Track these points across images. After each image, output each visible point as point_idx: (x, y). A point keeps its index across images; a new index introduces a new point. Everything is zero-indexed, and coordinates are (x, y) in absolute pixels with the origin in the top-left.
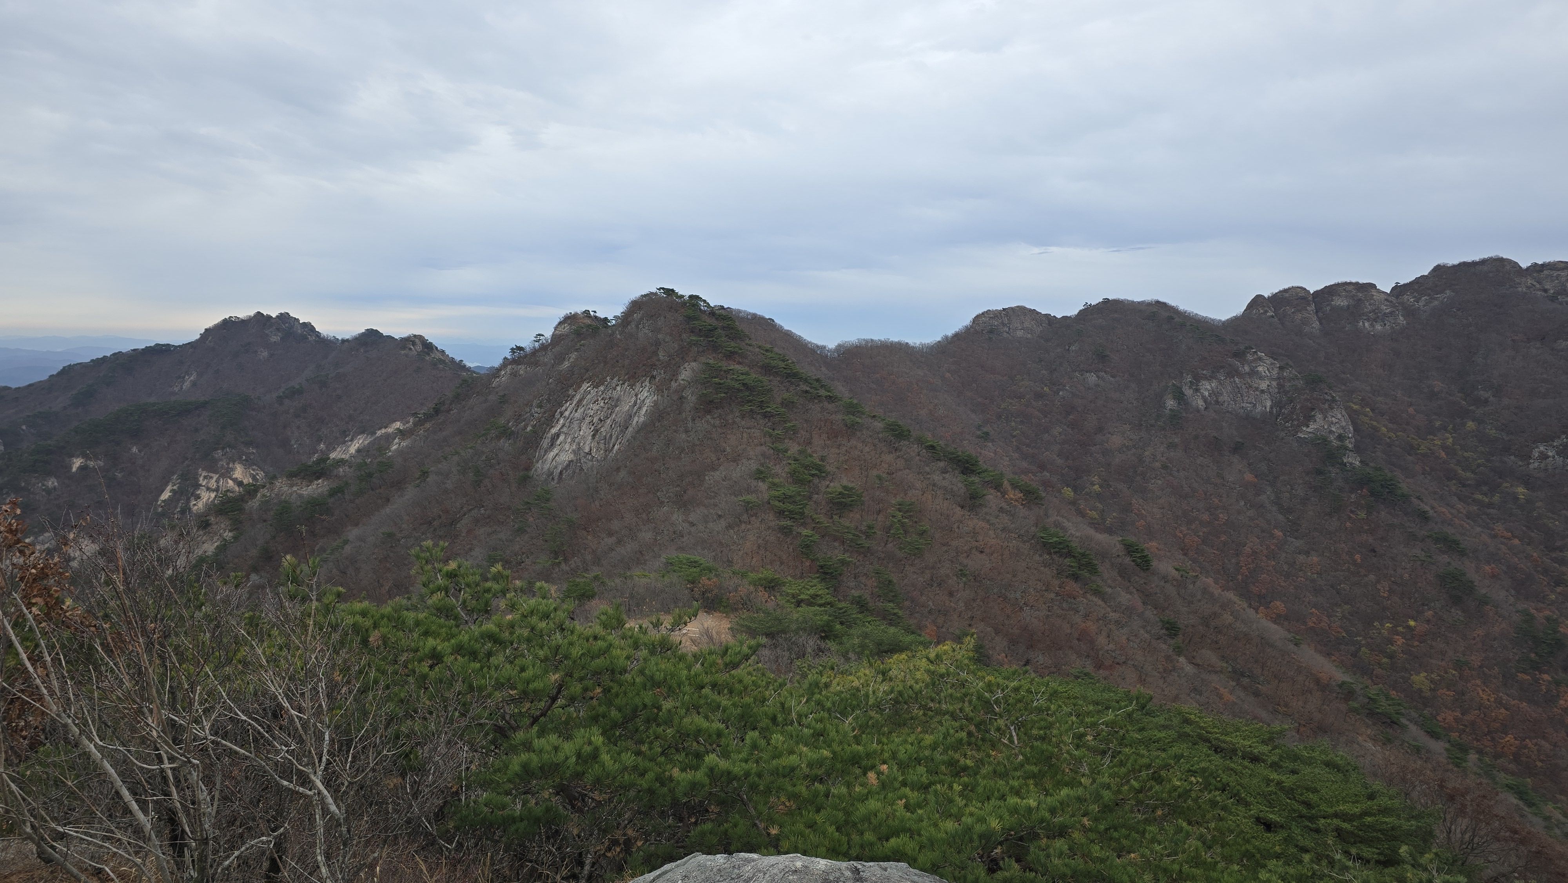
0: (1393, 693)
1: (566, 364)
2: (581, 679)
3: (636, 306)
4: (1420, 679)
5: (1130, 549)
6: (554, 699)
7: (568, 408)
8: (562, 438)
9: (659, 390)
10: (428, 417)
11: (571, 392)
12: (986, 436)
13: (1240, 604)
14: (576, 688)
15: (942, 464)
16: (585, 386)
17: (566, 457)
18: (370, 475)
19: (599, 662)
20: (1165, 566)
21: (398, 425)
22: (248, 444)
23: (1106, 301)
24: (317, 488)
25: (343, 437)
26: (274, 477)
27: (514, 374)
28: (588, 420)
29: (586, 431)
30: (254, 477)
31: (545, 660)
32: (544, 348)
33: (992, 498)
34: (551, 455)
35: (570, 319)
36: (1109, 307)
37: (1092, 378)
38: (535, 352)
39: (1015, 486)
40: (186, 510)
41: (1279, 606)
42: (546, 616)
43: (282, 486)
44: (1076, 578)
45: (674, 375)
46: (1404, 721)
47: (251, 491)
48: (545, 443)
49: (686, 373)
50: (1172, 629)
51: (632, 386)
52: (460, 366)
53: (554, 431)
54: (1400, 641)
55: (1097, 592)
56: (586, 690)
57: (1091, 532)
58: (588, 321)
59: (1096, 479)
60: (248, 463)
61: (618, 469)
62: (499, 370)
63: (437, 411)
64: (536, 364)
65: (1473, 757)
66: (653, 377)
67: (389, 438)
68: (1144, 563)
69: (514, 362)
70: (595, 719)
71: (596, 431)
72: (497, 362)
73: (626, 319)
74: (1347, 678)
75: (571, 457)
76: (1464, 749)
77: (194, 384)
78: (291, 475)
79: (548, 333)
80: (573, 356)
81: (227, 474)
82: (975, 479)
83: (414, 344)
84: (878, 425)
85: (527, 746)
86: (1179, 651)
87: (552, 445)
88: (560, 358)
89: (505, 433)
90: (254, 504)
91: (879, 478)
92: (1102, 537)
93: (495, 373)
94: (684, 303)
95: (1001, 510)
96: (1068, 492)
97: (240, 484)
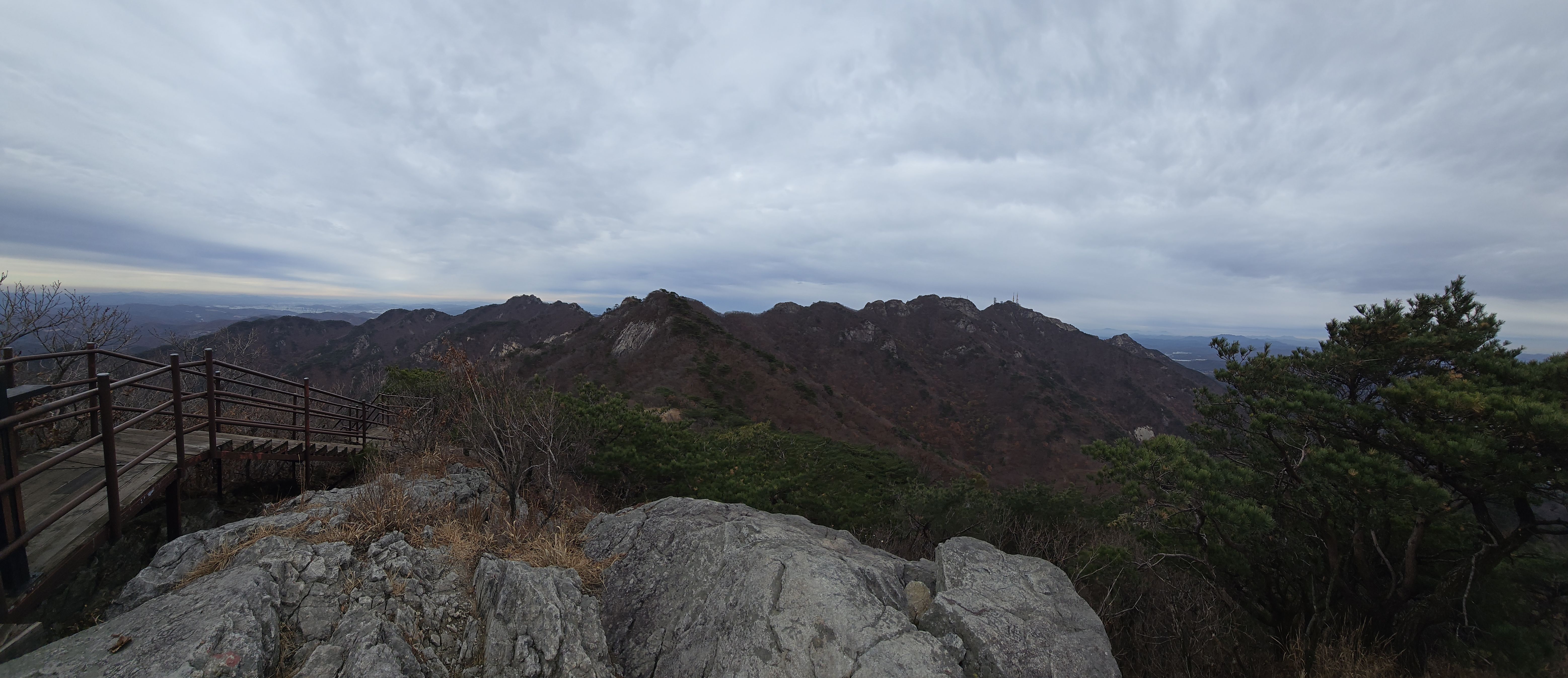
0: (907, 429)
1: (625, 315)
2: (629, 428)
3: (651, 295)
4: (915, 424)
5: (826, 388)
6: (619, 434)
7: (625, 330)
8: (622, 341)
9: (657, 326)
10: (577, 331)
11: (626, 325)
12: (778, 348)
13: (861, 405)
14: (628, 431)
15: (762, 358)
16: (631, 323)
17: (623, 348)
18: (556, 350)
19: (636, 422)
20: (838, 393)
21: (567, 333)
22: (518, 336)
23: (820, 302)
24: (539, 352)
25: (548, 336)
26: (525, 347)
27: (607, 318)
28: (631, 335)
29: (630, 339)
30: (519, 347)
31: (618, 420)
32: (618, 309)
33: (779, 370)
34: (618, 347)
35: (627, 299)
36: (821, 304)
37: (815, 329)
38: (615, 310)
39: (787, 366)
40: (498, 356)
41: (874, 405)
43: (527, 350)
44: (806, 398)
45: (664, 321)
46: (910, 437)
47: (518, 351)
48: (616, 342)
49: (668, 321)
50: (840, 415)
51: (648, 324)
52: (588, 314)
53: (619, 338)
54: (909, 412)
55: (815, 404)
56: (631, 432)
57: (813, 382)
58: (633, 300)
59: (815, 364)
60: (517, 342)
61: (641, 354)
62: (602, 316)
63: (579, 329)
64: (615, 315)
65: (929, 445)
66: (655, 321)
67: (564, 337)
68: (831, 393)
69: (607, 313)
70: (633, 442)
71: (634, 339)
72: (601, 314)
73: (647, 300)
74: (894, 426)
75: (625, 348)
76: (926, 443)
77: (502, 316)
78: (531, 347)
79: (620, 304)
80: (628, 312)
81: (510, 345)
82: (773, 363)
84: (739, 343)
85: (611, 449)
86: (842, 422)
87: (619, 343)
88: (623, 313)
89: (603, 338)
90: (518, 356)
91: (738, 362)
92: (818, 384)
93: (601, 317)
94: (669, 295)
95: (782, 375)
96: (805, 368)
97: (514, 348)
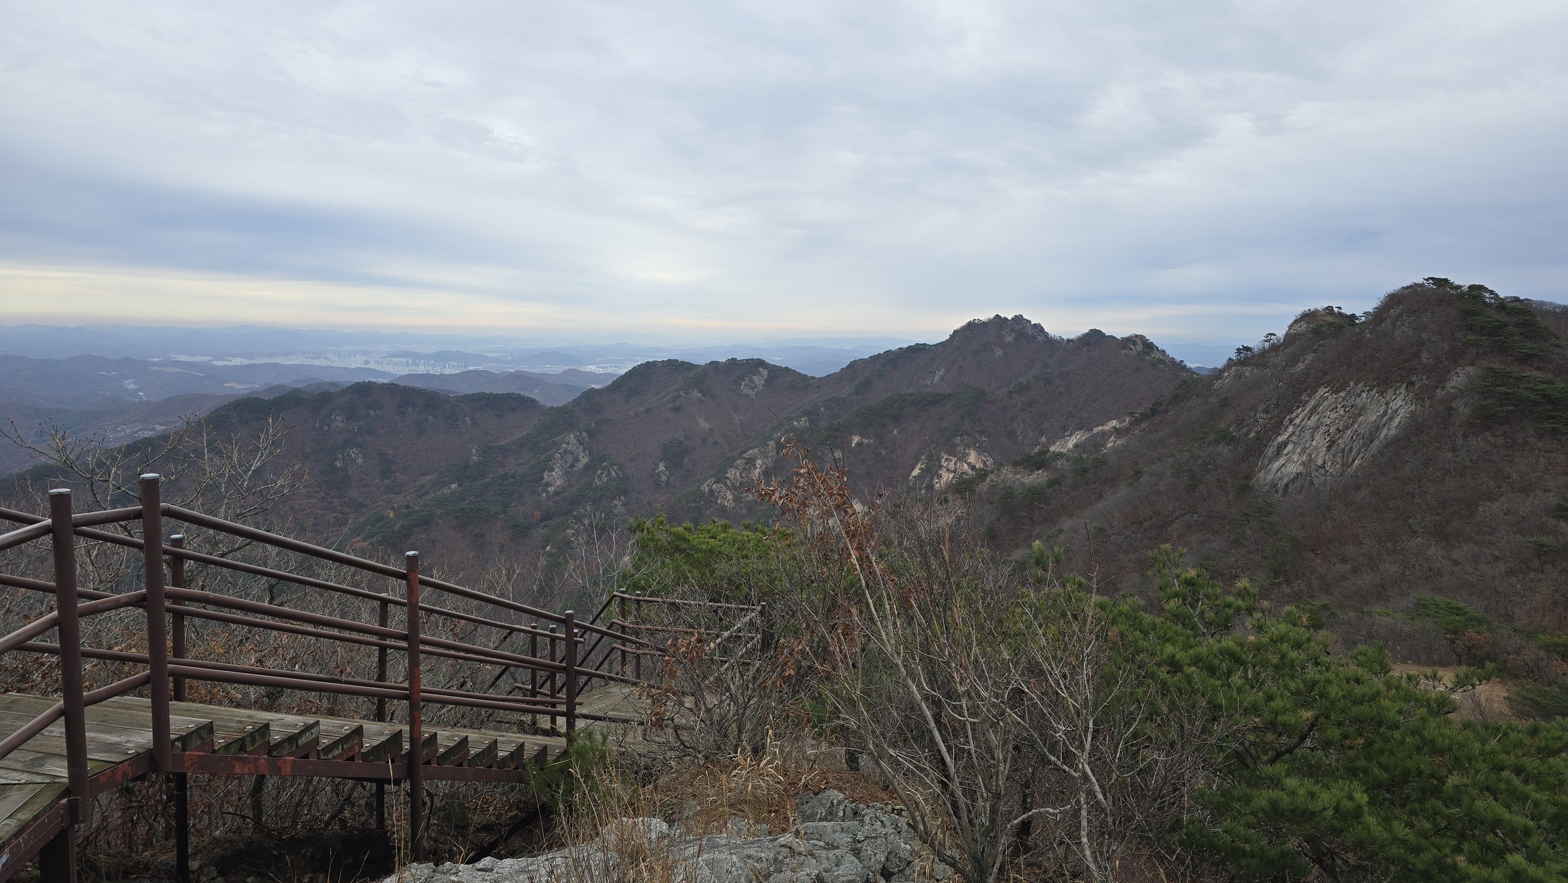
1: (1301, 366)
3: (1394, 300)
7: (1300, 415)
8: (1290, 447)
9: (1418, 398)
10: (1145, 417)
11: (1304, 397)
14: (1334, 733)
16: (1322, 391)
17: (1293, 469)
18: (1085, 470)
19: (1364, 709)
21: (1114, 423)
22: (982, 433)
24: (1037, 478)
25: (1063, 432)
26: (1001, 465)
27: (1239, 376)
28: (1323, 429)
29: (1320, 441)
30: (984, 463)
31: (1297, 693)
32: (1275, 348)
34: (1276, 465)
35: (1308, 316)
38: (1264, 353)
40: (930, 487)
42: (1298, 645)
43: (1008, 474)
45: (1441, 382)
47: (982, 475)
48: (1270, 451)
49: (1458, 379)
51: (1382, 393)
52: (1180, 367)
53: (1280, 439)
56: (1345, 737)
58: (1330, 319)
60: (980, 450)
61: (1358, 488)
62: (1222, 371)
63: (1154, 411)
64: (1265, 366)
66: (1412, 384)
67: (1105, 436)
69: (1240, 363)
70: (1353, 772)
71: (1332, 443)
72: (1220, 363)
73: (1379, 315)
75: (1300, 469)
77: (942, 378)
78: (1016, 464)
79: (1281, 332)
80: (1310, 357)
81: (963, 458)
83: (1135, 343)
85: (1275, 782)
87: (1278, 454)
88: (1294, 360)
89: (1225, 438)
90: (984, 487)
93: (1218, 374)
94: (1462, 295)
97: (973, 468)
